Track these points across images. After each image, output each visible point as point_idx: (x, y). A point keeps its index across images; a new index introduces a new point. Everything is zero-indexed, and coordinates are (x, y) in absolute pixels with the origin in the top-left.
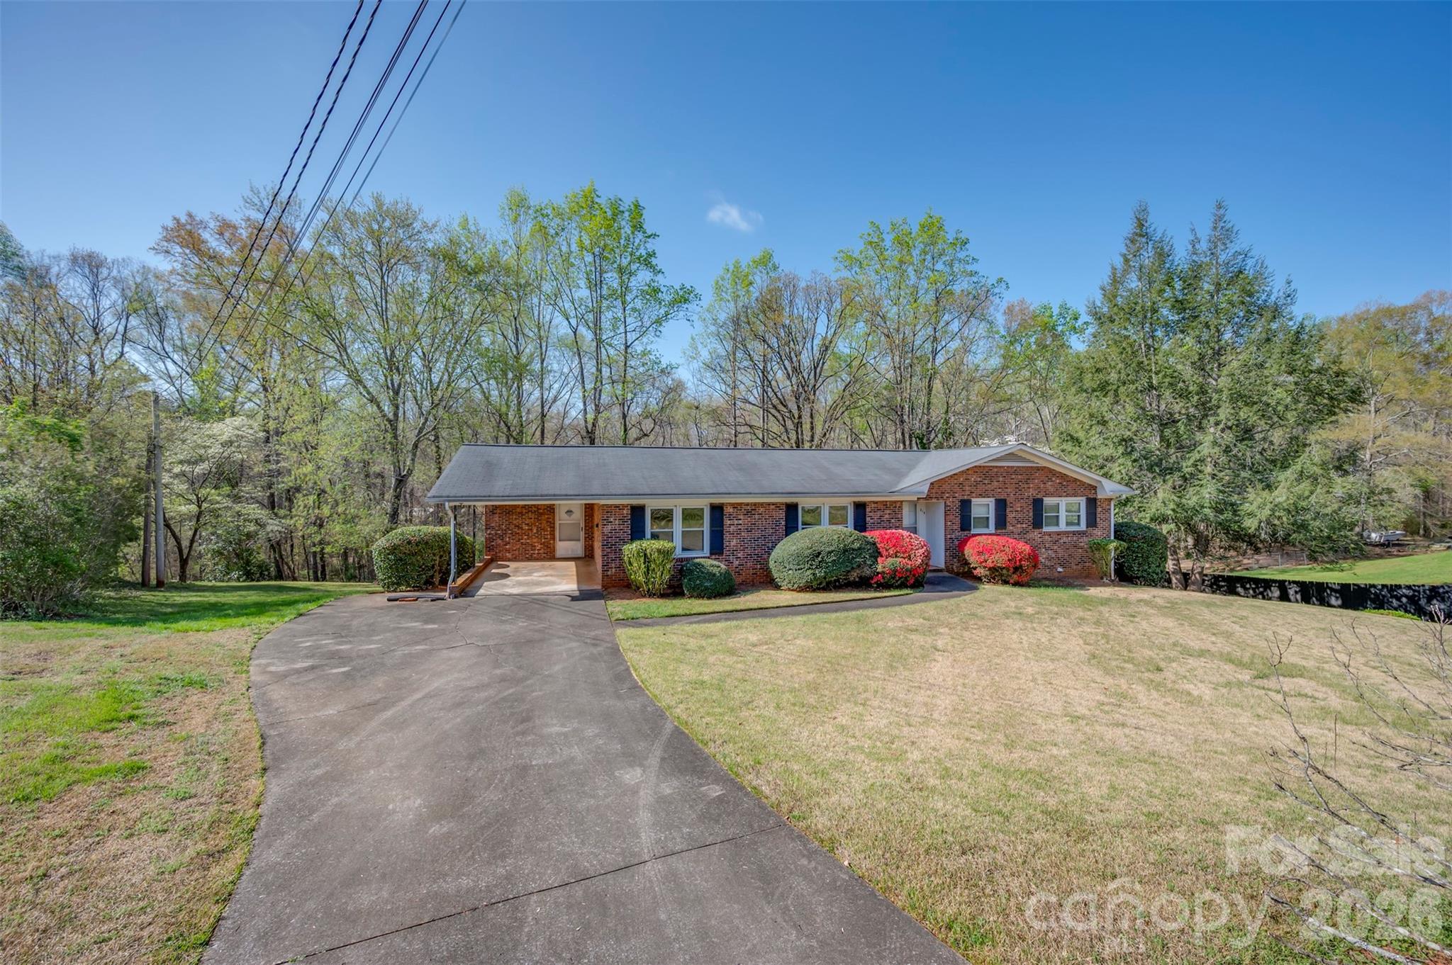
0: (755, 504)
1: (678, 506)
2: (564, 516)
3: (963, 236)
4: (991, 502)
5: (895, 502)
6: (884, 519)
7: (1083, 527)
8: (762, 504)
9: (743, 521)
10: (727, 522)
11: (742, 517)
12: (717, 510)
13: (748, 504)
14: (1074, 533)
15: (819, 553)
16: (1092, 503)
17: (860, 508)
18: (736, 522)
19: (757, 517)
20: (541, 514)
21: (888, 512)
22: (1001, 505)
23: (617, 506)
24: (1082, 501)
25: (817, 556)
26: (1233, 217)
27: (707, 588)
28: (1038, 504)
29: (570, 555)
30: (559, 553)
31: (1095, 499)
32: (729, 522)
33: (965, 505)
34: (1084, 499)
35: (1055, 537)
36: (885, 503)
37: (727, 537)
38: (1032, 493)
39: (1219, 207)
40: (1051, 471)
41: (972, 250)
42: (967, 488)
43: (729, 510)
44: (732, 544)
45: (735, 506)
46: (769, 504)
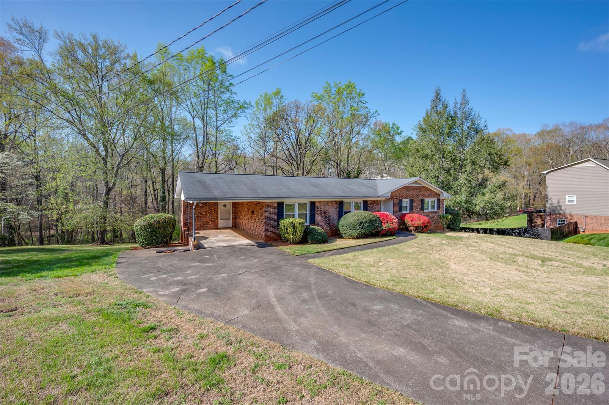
0: (327, 201)
1: (296, 202)
2: (222, 208)
3: (362, 92)
4: (408, 200)
5: (378, 200)
6: (374, 207)
7: (436, 210)
8: (330, 201)
9: (323, 209)
10: (317, 209)
11: (322, 207)
12: (313, 204)
13: (324, 202)
14: (433, 212)
15: (362, 222)
16: (439, 200)
17: (365, 202)
18: (320, 209)
19: (328, 207)
20: (212, 207)
21: (375, 204)
22: (412, 201)
23: (271, 203)
24: (435, 200)
25: (362, 224)
26: (468, 96)
27: (319, 239)
28: (423, 201)
29: (225, 226)
30: (219, 226)
31: (440, 199)
32: (317, 210)
33: (401, 201)
34: (436, 199)
35: (428, 214)
36: (374, 201)
37: (316, 216)
38: (421, 196)
39: (464, 91)
40: (427, 188)
41: (366, 98)
42: (401, 195)
43: (317, 204)
44: (319, 219)
45: (320, 202)
46: (333, 201)
